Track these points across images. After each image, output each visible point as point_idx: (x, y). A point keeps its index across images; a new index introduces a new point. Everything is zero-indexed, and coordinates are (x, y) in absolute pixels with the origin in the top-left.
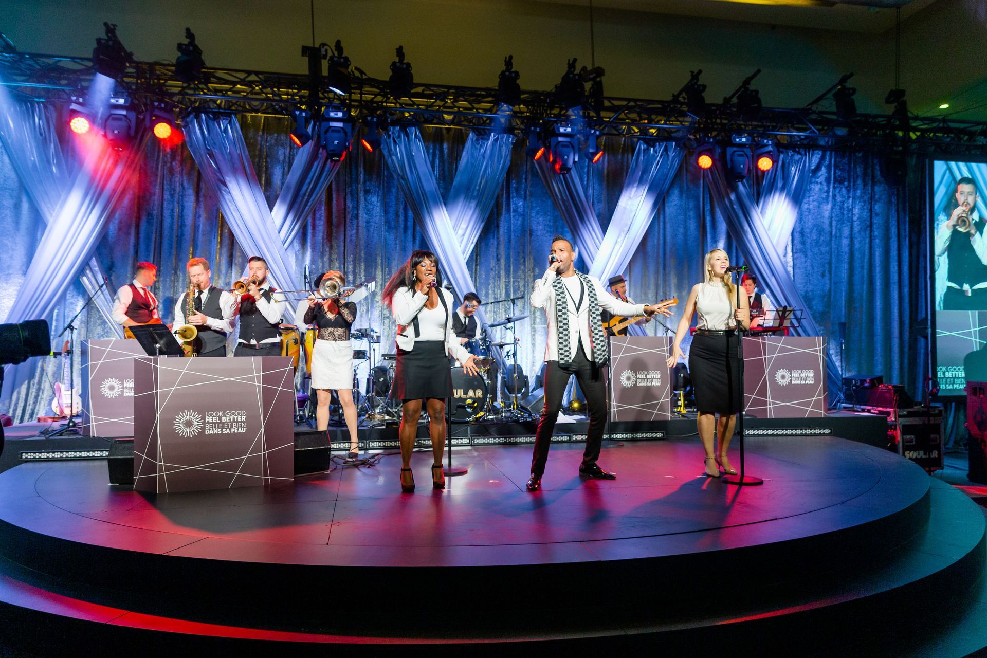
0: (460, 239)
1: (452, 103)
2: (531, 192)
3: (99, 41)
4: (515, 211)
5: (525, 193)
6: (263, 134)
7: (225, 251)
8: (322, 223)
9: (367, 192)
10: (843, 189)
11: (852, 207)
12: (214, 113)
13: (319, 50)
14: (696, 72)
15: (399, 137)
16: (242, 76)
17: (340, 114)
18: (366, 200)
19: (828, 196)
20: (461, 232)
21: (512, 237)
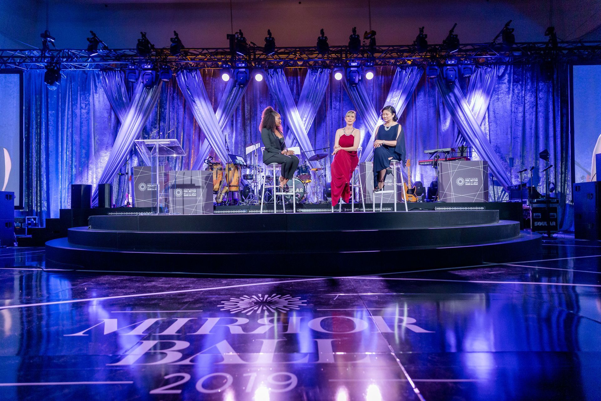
0: (304, 123)
1: (299, 55)
2: (343, 98)
3: (139, 40)
4: (335, 108)
5: (340, 99)
6: (213, 78)
7: (197, 134)
8: (240, 118)
9: (261, 103)
10: (519, 85)
11: (525, 96)
12: (189, 69)
13: (234, 35)
14: (421, 27)
15: (273, 74)
16: (200, 51)
17: (243, 65)
18: (260, 106)
19: (509, 90)
20: (304, 119)
21: (333, 121)
